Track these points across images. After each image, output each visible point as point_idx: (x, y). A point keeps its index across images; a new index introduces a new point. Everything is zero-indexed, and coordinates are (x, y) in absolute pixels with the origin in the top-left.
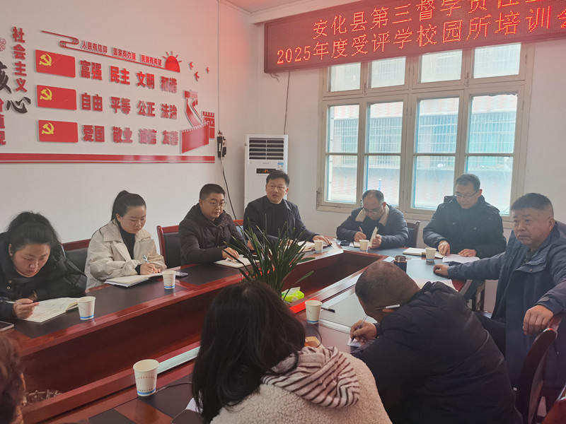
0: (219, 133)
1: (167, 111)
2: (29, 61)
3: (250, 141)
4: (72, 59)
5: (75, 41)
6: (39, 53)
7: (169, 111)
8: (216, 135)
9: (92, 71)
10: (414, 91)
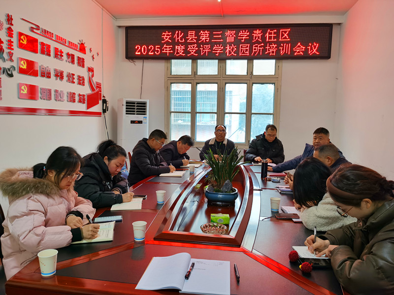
0: (104, 97)
1: (80, 80)
2: (15, 39)
3: (127, 103)
4: (36, 40)
5: (38, 28)
6: (20, 34)
7: (81, 81)
8: (102, 98)
9: (46, 50)
10: (224, 79)
